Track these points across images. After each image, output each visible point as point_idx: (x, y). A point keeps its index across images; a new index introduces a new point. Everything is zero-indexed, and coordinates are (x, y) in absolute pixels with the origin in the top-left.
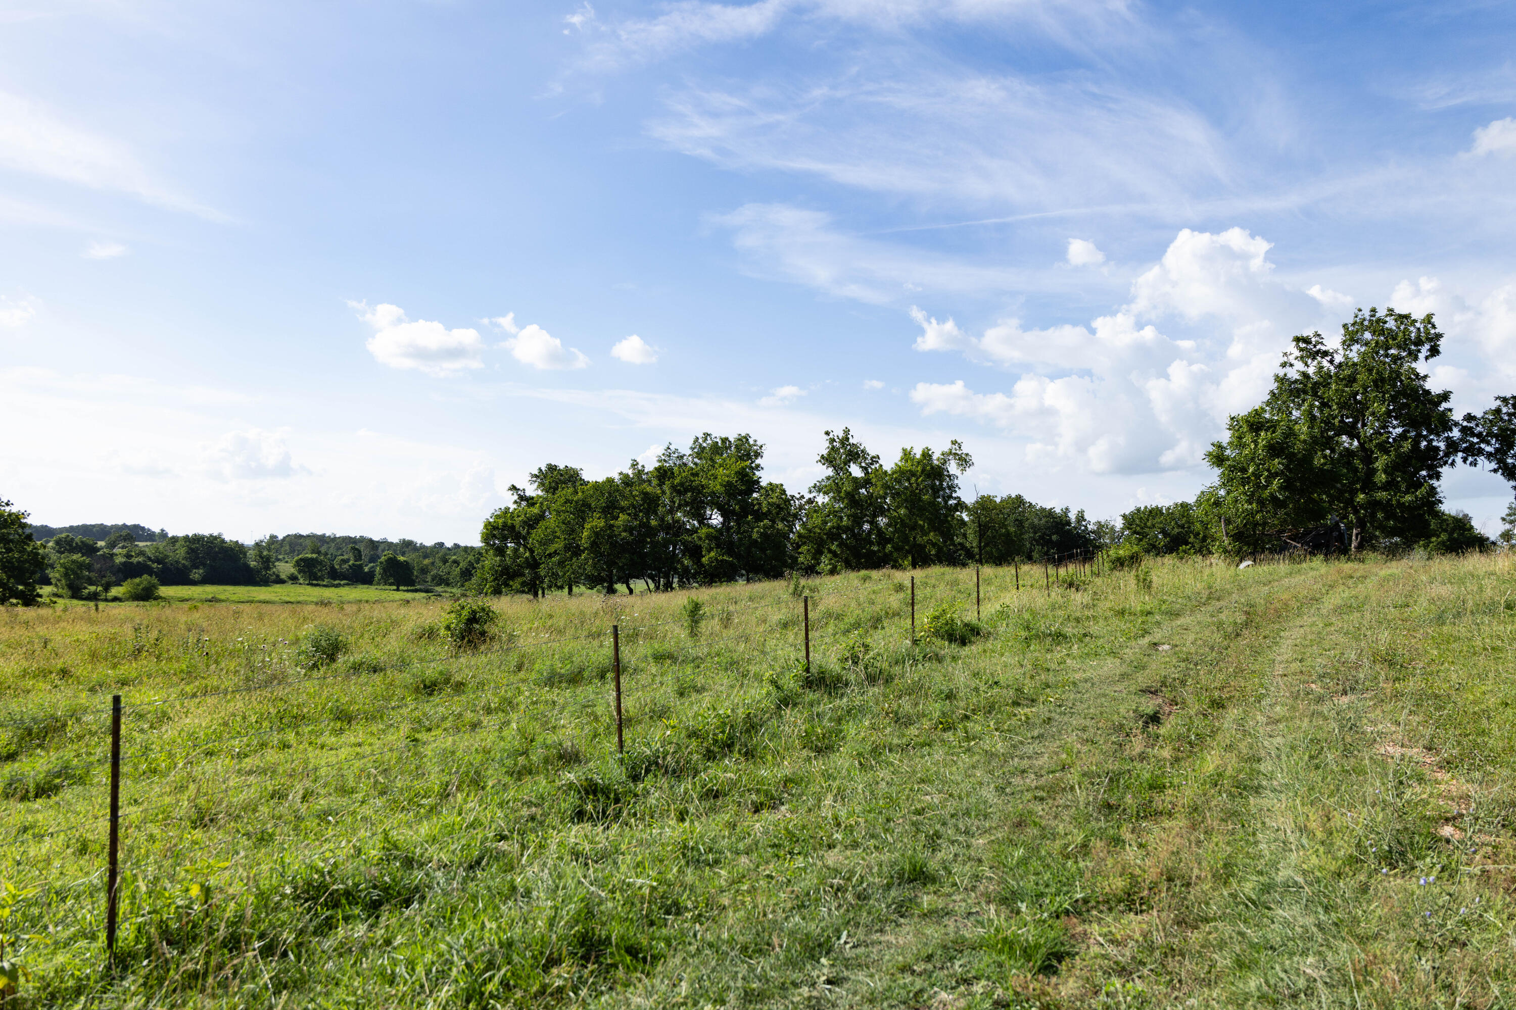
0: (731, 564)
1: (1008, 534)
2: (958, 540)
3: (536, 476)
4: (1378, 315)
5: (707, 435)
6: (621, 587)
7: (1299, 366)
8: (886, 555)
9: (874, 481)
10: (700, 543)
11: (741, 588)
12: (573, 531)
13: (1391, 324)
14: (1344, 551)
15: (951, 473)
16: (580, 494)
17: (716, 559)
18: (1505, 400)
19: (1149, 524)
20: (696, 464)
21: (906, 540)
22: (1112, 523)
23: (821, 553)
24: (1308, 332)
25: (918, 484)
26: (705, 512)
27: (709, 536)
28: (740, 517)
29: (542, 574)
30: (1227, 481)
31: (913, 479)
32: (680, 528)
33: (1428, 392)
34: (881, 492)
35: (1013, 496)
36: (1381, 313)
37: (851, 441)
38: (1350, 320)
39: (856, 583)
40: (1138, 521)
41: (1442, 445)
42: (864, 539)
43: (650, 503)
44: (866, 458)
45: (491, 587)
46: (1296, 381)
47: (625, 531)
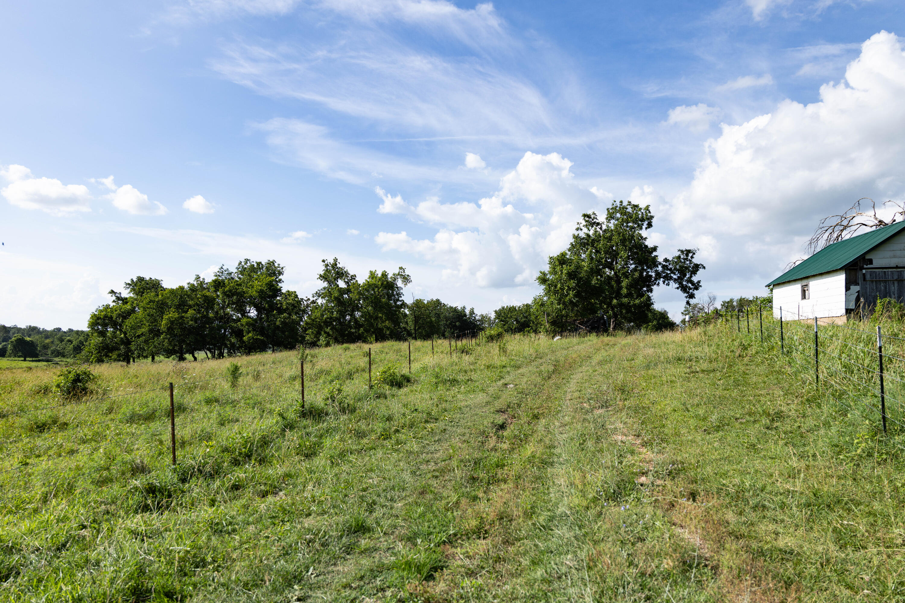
0: (262, 341)
1: (431, 322)
2: (402, 325)
3: (129, 284)
4: (623, 204)
5: (247, 260)
6: (189, 356)
7: (585, 230)
8: (359, 334)
9: (352, 290)
10: (242, 328)
11: (269, 356)
12: (156, 320)
13: (630, 210)
14: (606, 330)
15: (399, 286)
16: (160, 296)
17: (253, 338)
18: (682, 252)
19: (509, 316)
20: (240, 278)
21: (372, 325)
22: (489, 315)
23: (320, 334)
24: (589, 212)
25: (379, 292)
26: (246, 308)
27: (248, 324)
28: (269, 312)
29: (133, 348)
30: (548, 292)
31: (376, 290)
32: (229, 318)
33: (646, 246)
34: (357, 297)
35: (434, 300)
36: (625, 203)
37: (338, 265)
38: (611, 207)
39: (340, 351)
40: (503, 314)
41: (653, 274)
42: (347, 325)
43: (209, 302)
44: (348, 276)
45: (95, 357)
46: (584, 238)
47: (192, 320)
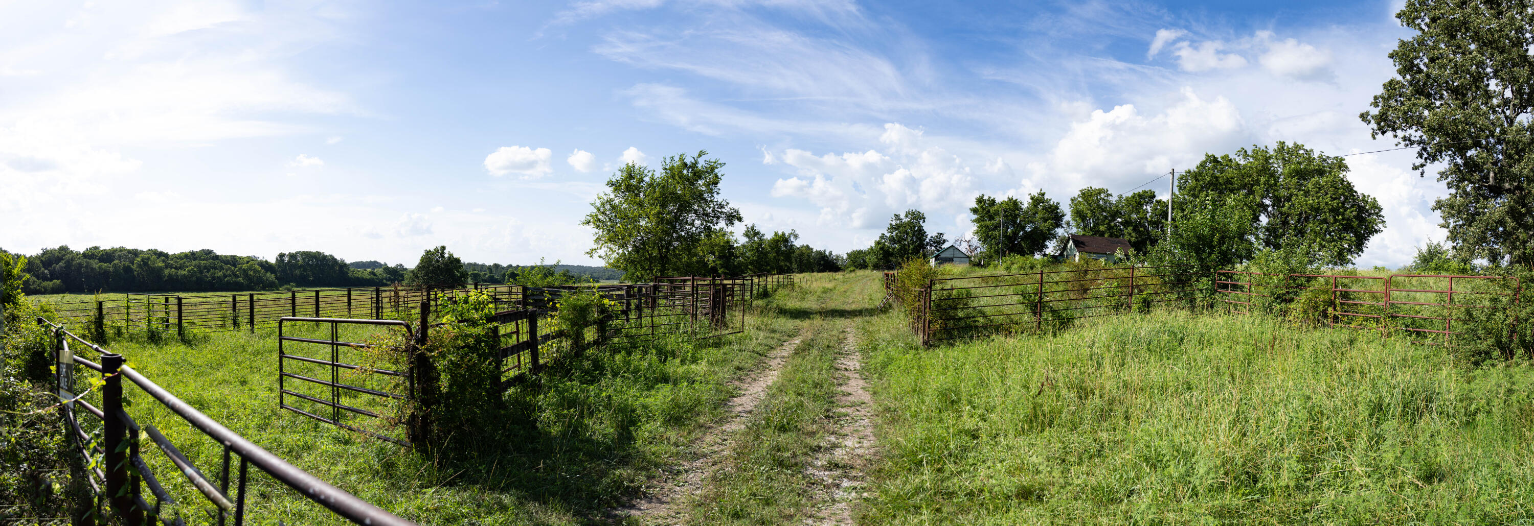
1: (811, 261)
4: (913, 210)
7: (895, 222)
9: (762, 244)
13: (917, 213)
15: (791, 239)
24: (897, 213)
25: (780, 245)
31: (777, 242)
33: (922, 231)
34: (765, 248)
37: (757, 229)
38: (907, 211)
41: (925, 244)
44: (761, 236)
46: (894, 226)
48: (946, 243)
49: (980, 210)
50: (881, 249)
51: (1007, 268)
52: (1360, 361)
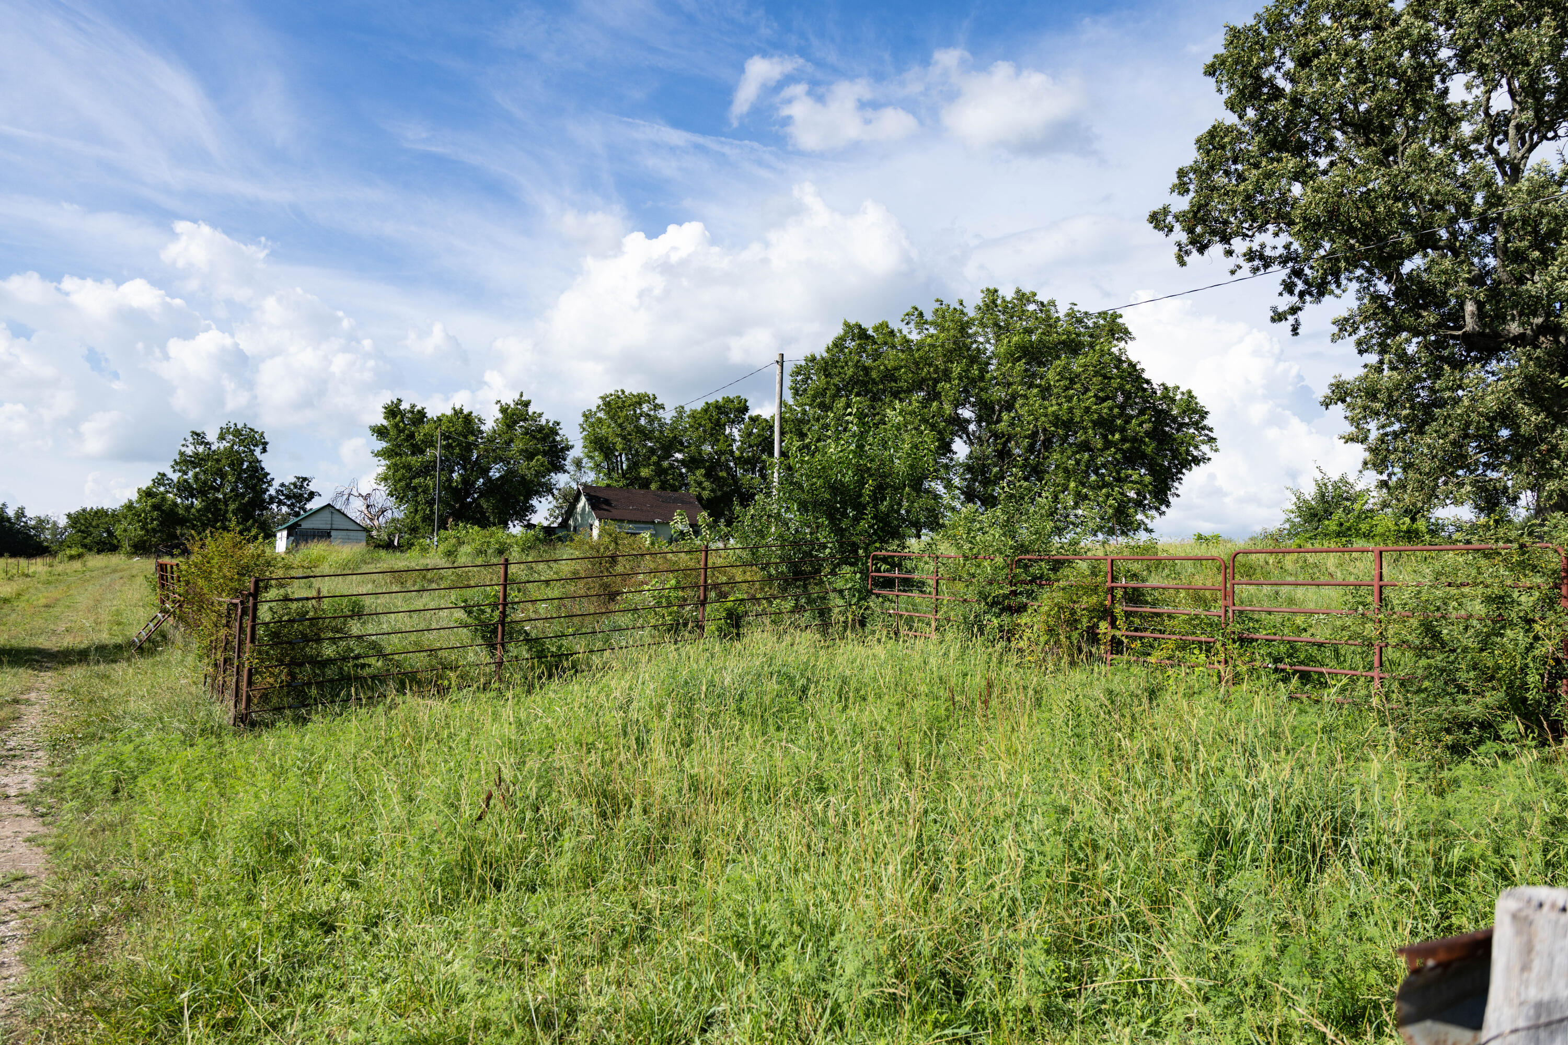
4: (238, 426)
7: (192, 448)
13: (244, 432)
19: (94, 523)
33: (261, 470)
38: (223, 426)
40: (81, 517)
46: (190, 456)
48: (316, 498)
49: (393, 433)
50: (155, 507)
51: (449, 554)
52: (1174, 735)
